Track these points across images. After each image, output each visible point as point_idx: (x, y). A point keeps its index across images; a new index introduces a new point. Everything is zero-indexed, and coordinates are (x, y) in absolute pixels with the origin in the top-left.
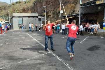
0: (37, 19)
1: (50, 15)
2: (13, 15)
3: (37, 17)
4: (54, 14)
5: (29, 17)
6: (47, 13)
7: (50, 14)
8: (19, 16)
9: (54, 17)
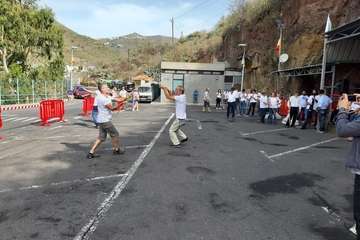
0: (222, 78)
1: (256, 69)
2: (163, 67)
3: (222, 73)
4: (265, 63)
5: (201, 72)
6: (248, 63)
7: (255, 64)
8: (176, 70)
9: (265, 73)
